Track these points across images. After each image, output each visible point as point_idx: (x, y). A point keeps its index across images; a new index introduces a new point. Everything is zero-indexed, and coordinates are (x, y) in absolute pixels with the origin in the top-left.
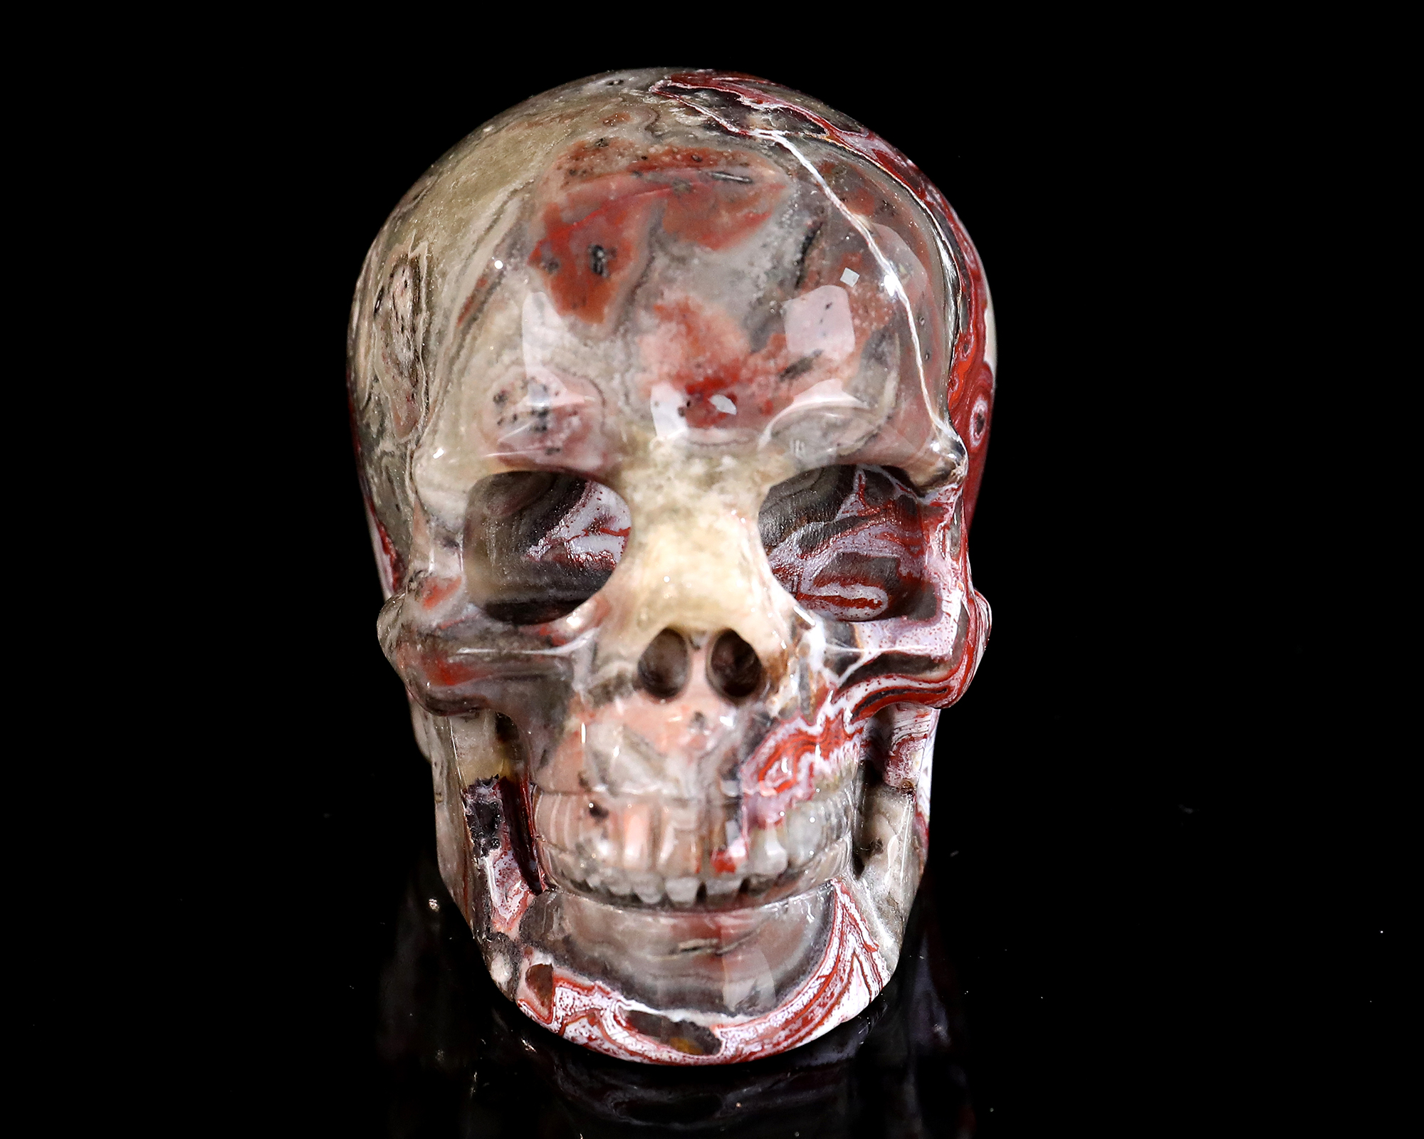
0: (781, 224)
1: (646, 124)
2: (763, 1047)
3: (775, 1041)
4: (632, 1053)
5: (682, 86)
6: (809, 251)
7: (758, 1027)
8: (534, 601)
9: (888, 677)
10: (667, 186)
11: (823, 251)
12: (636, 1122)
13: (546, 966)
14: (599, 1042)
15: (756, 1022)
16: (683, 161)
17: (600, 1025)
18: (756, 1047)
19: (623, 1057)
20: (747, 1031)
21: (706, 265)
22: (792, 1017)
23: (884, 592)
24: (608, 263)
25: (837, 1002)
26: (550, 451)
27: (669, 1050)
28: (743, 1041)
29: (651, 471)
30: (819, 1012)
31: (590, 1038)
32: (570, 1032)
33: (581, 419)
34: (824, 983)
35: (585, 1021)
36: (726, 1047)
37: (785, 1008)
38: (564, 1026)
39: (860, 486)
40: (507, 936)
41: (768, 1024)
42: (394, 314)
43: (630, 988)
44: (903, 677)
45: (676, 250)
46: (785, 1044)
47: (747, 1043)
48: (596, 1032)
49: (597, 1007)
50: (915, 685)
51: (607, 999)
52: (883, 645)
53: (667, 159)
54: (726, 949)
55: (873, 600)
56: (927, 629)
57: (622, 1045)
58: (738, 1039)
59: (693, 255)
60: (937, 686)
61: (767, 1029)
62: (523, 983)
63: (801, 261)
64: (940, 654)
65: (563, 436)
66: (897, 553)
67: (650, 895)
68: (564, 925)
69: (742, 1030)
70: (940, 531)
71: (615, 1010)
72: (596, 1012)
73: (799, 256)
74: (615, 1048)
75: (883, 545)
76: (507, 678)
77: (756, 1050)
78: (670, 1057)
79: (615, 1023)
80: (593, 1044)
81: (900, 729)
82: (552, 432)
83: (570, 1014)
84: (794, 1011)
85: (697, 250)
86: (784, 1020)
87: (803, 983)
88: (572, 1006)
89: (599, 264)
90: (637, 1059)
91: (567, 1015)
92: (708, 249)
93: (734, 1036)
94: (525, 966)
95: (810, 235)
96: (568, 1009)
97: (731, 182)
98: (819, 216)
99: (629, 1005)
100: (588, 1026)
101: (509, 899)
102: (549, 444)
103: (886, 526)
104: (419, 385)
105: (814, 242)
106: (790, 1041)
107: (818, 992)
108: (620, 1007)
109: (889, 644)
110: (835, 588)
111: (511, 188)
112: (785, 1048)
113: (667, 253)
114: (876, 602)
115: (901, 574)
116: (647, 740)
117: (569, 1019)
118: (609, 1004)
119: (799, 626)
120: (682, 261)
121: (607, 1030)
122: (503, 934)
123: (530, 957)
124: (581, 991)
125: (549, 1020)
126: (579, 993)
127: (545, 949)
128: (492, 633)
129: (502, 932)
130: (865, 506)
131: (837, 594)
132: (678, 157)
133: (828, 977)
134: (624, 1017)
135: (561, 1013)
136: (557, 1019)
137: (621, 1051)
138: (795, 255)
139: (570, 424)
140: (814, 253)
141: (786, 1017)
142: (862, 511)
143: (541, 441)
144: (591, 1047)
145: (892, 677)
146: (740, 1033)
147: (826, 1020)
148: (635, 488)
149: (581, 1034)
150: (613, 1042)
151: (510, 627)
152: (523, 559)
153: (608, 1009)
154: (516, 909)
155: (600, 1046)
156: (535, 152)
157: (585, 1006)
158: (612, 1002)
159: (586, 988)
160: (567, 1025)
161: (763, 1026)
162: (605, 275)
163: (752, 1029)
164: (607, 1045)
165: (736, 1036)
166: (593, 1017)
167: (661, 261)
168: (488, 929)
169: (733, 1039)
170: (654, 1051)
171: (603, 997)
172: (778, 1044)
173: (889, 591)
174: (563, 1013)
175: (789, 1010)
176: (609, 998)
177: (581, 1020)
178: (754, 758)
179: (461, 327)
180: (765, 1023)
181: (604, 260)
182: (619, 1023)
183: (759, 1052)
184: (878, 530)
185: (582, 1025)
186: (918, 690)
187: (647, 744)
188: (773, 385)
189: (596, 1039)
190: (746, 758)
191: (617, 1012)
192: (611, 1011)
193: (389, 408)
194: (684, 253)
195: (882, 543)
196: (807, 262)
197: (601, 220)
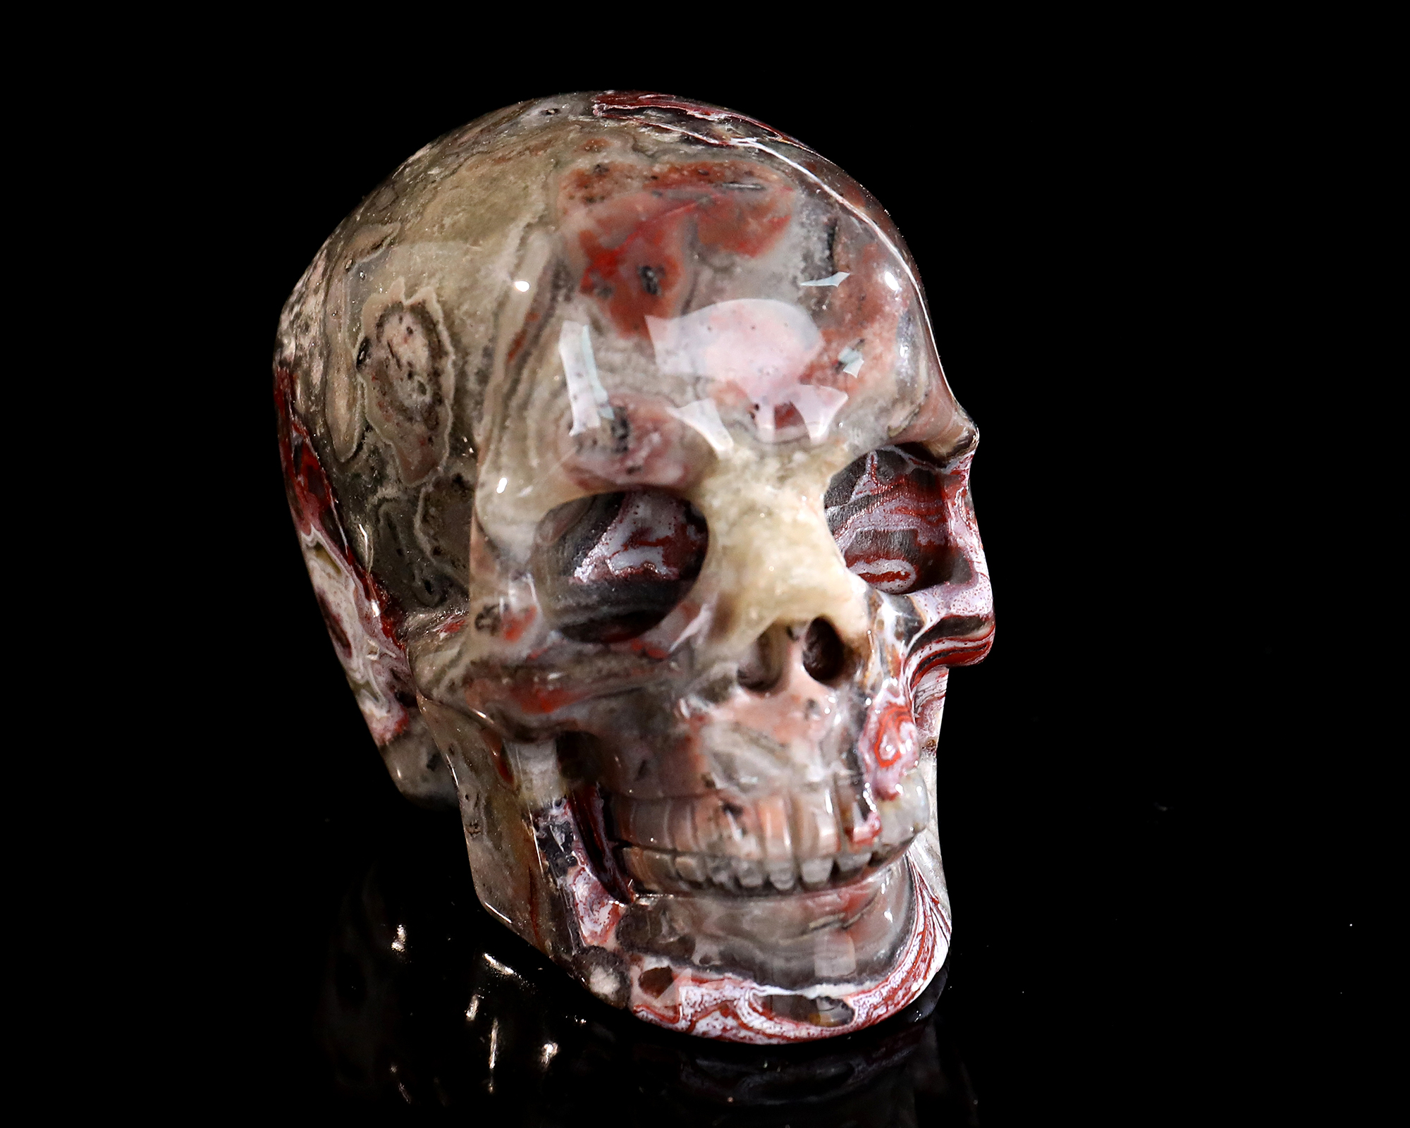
0: (803, 225)
1: (629, 145)
2: (887, 1008)
3: (896, 1002)
4: (770, 1036)
5: (622, 107)
6: (834, 246)
7: (882, 990)
8: (592, 621)
9: (938, 642)
10: (691, 201)
11: (845, 245)
12: (769, 1102)
13: (662, 969)
14: (734, 1031)
15: (881, 986)
16: (692, 176)
17: (736, 1016)
18: (882, 1010)
19: (759, 1042)
20: (874, 995)
21: (750, 272)
22: (906, 976)
23: (908, 563)
24: (660, 281)
25: (932, 956)
26: (631, 471)
27: (808, 1026)
28: (872, 1006)
29: (731, 476)
30: (923, 967)
31: (724, 1029)
32: (702, 1026)
33: (662, 435)
34: (922, 939)
35: (717, 1014)
36: (859, 1015)
37: (900, 969)
38: (693, 1024)
39: (872, 465)
40: (603, 948)
41: (889, 987)
42: (393, 362)
43: (762, 976)
44: (951, 640)
45: (718, 261)
46: (903, 1003)
47: (875, 1008)
48: (730, 1022)
49: (729, 999)
50: (961, 645)
51: (739, 989)
52: (940, 610)
53: (676, 176)
54: (851, 921)
55: (899, 572)
56: (971, 590)
57: (760, 1030)
58: (868, 1005)
59: (733, 264)
60: (980, 643)
61: (889, 991)
62: (637, 990)
63: (831, 257)
64: (986, 613)
65: (644, 453)
66: (913, 525)
67: (783, 881)
68: (676, 926)
69: (870, 996)
70: (958, 498)
71: (749, 998)
72: (728, 1004)
73: (827, 253)
74: (751, 1034)
75: (899, 519)
76: (599, 697)
77: (881, 1013)
78: (809, 1034)
79: (751, 1011)
80: (728, 1035)
81: (924, 691)
82: (634, 451)
83: (699, 1010)
84: (906, 970)
85: (737, 259)
86: (900, 980)
87: (909, 943)
88: (701, 1002)
89: (652, 284)
90: (774, 1041)
91: (696, 1012)
92: (747, 256)
93: (864, 1003)
94: (635, 973)
95: (831, 232)
96: (697, 1005)
97: (748, 191)
98: (831, 213)
99: (764, 991)
100: (722, 1019)
101: (595, 913)
102: (630, 463)
103: (900, 501)
104: (440, 428)
105: (836, 237)
106: (906, 998)
107: (920, 949)
108: (754, 994)
109: (945, 609)
110: (862, 566)
111: (522, 223)
112: (902, 1006)
113: (711, 266)
114: (903, 573)
115: (920, 545)
116: (765, 734)
117: (699, 1015)
118: (743, 993)
119: (874, 606)
120: (726, 270)
121: (743, 1019)
122: (598, 947)
123: (639, 963)
124: (709, 986)
125: (676, 1020)
126: (707, 988)
127: (657, 952)
128: (585, 655)
129: (595, 945)
130: (877, 485)
131: (865, 572)
132: (685, 173)
133: (923, 933)
134: (760, 1003)
135: (689, 1011)
136: (685, 1017)
137: (759, 1036)
138: (823, 252)
139: (650, 441)
140: (839, 249)
141: (901, 977)
142: (875, 489)
143: (622, 460)
144: (725, 1038)
145: (940, 641)
146: (869, 999)
147: (928, 974)
148: (715, 495)
149: (715, 1027)
150: (750, 1029)
151: (600, 647)
152: (571, 581)
153: (742, 999)
154: (607, 921)
155: (735, 1035)
156: (527, 187)
157: (715, 999)
158: (746, 991)
159: (714, 982)
160: (697, 1021)
161: (887, 989)
162: (659, 293)
163: (878, 993)
164: (743, 1033)
165: (866, 1002)
166: (727, 1009)
167: (706, 274)
168: (578, 944)
169: (864, 1006)
170: (794, 1030)
171: (734, 988)
172: (898, 1003)
173: (911, 561)
174: (692, 1011)
175: (903, 970)
176: (742, 988)
177: (714, 1014)
178: (864, 735)
179: (513, 363)
180: (887, 985)
181: (656, 280)
182: (755, 1010)
183: (884, 1014)
184: (894, 504)
185: (715, 1017)
186: (962, 649)
187: (766, 737)
188: (830, 378)
189: (732, 1029)
190: (858, 735)
191: (752, 999)
192: (745, 1000)
193: (392, 456)
194: (726, 262)
195: (897, 517)
196: (836, 258)
197: (640, 241)
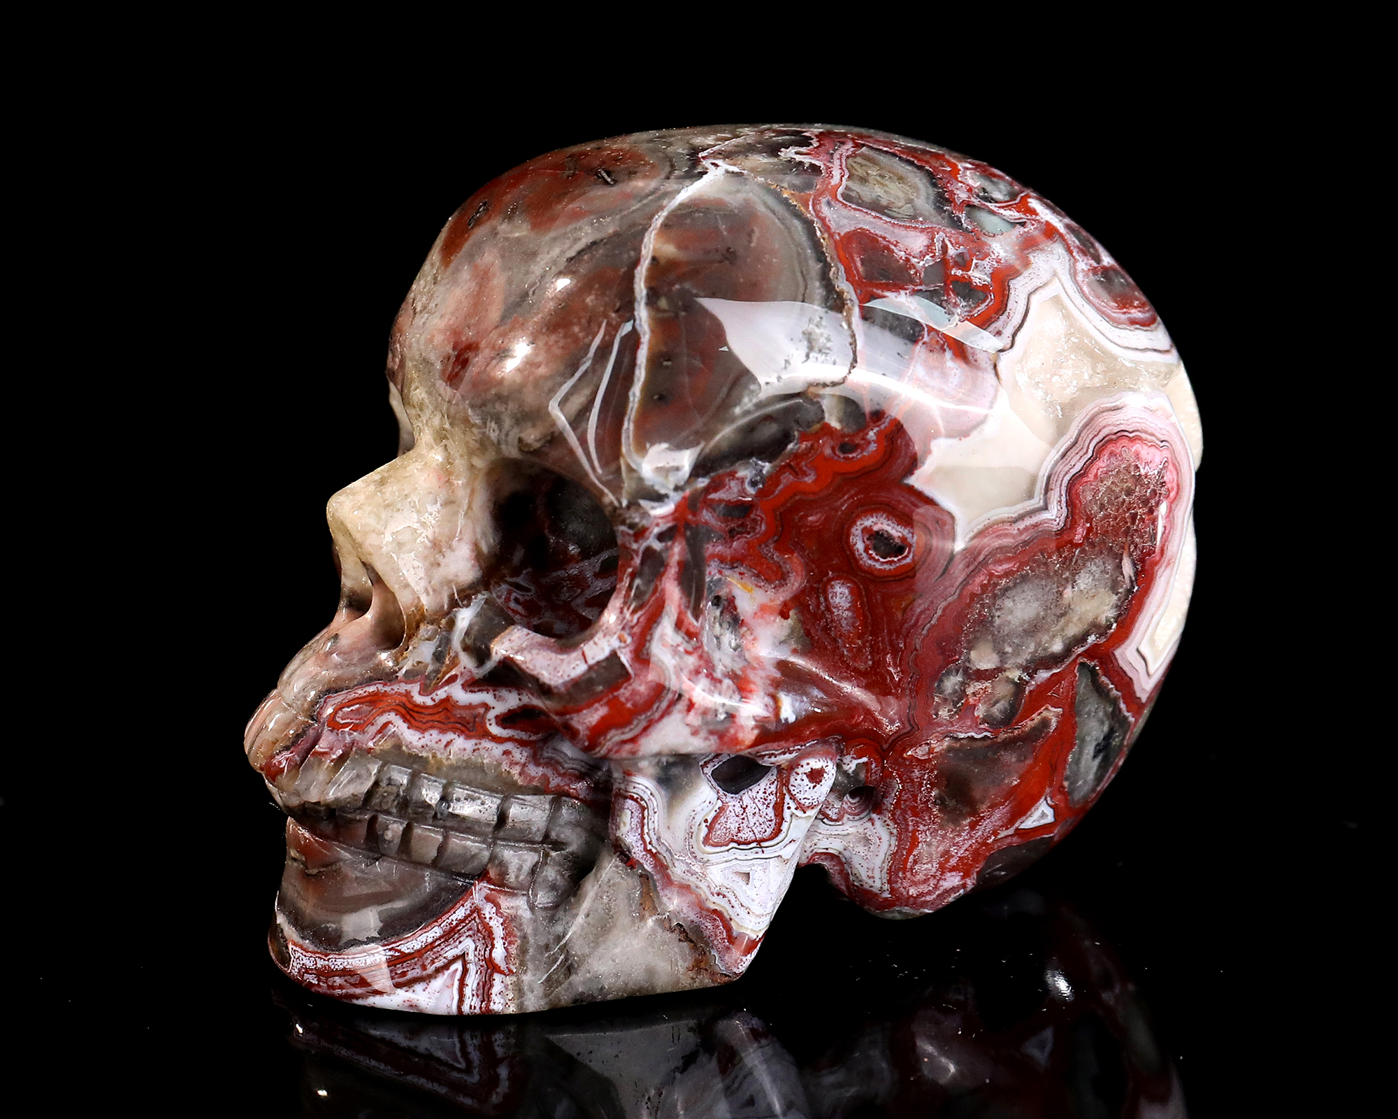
0: (591, 225)
2: (319, 982)
3: (330, 983)
6: (583, 253)
7: (319, 960)
10: (563, 169)
15: (318, 955)
18: (314, 979)
20: (310, 959)
21: (519, 240)
22: (350, 969)
28: (304, 967)
34: (398, 958)
36: (293, 965)
41: (326, 962)
46: (339, 992)
52: (510, 650)
54: (311, 871)
56: (552, 655)
58: (301, 963)
61: (326, 966)
63: (571, 259)
69: (305, 956)
73: (573, 254)
77: (313, 982)
86: (342, 967)
89: (475, 217)
93: (299, 958)
95: (598, 240)
97: (601, 180)
98: (622, 229)
105: (594, 246)
106: (345, 992)
107: (387, 962)
109: (514, 652)
112: (339, 996)
133: (406, 956)
140: (587, 256)
141: (344, 965)
161: (323, 962)
162: (470, 227)
163: (313, 959)
167: (503, 227)
169: (298, 961)
172: (333, 988)
175: (350, 961)
180: (324, 959)
181: (479, 215)
183: (316, 985)
196: (573, 262)
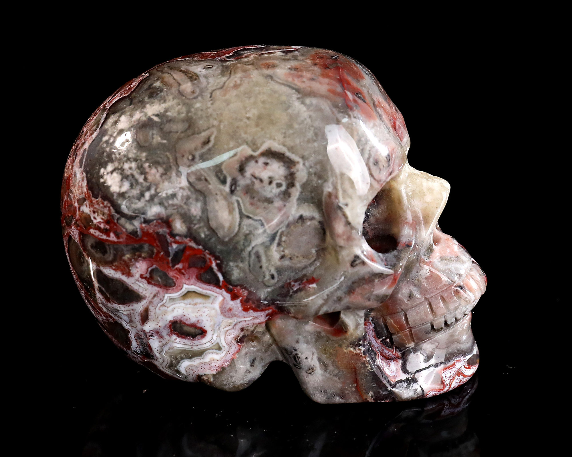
4: (471, 376)
14: (463, 380)
21: (369, 85)
26: (391, 174)
27: (477, 365)
31: (460, 382)
32: (453, 385)
33: (395, 154)
38: (450, 385)
40: (401, 380)
42: (257, 182)
43: (465, 353)
48: (461, 378)
57: (468, 375)
62: (425, 386)
65: (392, 165)
71: (464, 364)
72: (459, 370)
88: (451, 375)
89: (362, 99)
96: (450, 378)
99: (466, 359)
100: (458, 378)
102: (390, 171)
117: (451, 381)
121: (464, 374)
123: (421, 376)
124: (452, 368)
125: (445, 388)
126: (451, 369)
129: (397, 380)
134: (467, 364)
135: (448, 382)
136: (447, 385)
137: (468, 378)
139: (393, 158)
144: (461, 385)
149: (457, 383)
153: (462, 366)
154: (395, 369)
157: (455, 372)
158: (462, 362)
159: (453, 365)
162: (366, 102)
166: (459, 373)
167: (365, 90)
168: (390, 384)
170: (475, 369)
171: (459, 363)
177: (455, 377)
182: (466, 368)
187: (451, 257)
197: (346, 85)
